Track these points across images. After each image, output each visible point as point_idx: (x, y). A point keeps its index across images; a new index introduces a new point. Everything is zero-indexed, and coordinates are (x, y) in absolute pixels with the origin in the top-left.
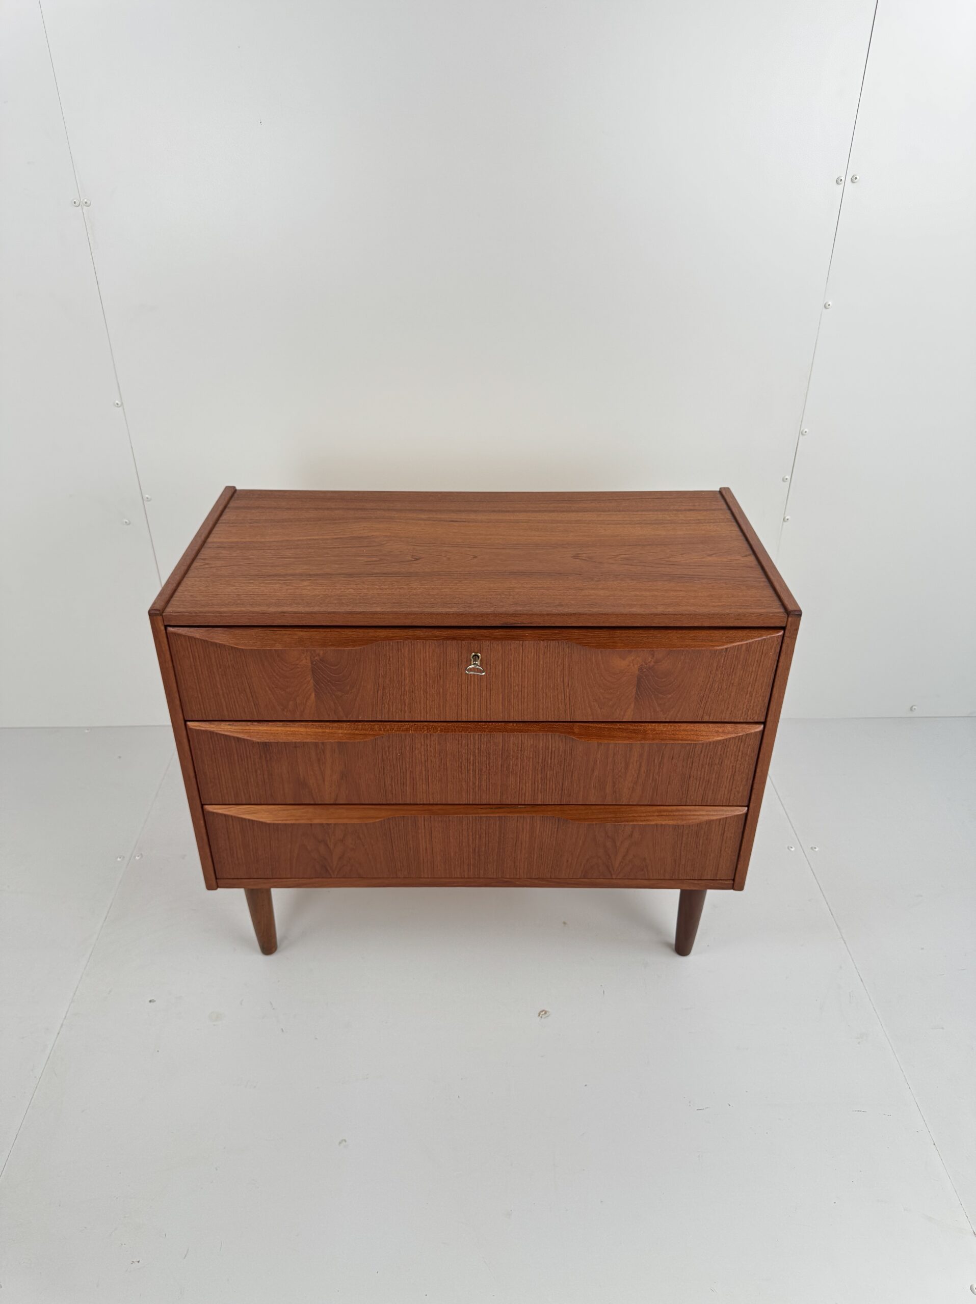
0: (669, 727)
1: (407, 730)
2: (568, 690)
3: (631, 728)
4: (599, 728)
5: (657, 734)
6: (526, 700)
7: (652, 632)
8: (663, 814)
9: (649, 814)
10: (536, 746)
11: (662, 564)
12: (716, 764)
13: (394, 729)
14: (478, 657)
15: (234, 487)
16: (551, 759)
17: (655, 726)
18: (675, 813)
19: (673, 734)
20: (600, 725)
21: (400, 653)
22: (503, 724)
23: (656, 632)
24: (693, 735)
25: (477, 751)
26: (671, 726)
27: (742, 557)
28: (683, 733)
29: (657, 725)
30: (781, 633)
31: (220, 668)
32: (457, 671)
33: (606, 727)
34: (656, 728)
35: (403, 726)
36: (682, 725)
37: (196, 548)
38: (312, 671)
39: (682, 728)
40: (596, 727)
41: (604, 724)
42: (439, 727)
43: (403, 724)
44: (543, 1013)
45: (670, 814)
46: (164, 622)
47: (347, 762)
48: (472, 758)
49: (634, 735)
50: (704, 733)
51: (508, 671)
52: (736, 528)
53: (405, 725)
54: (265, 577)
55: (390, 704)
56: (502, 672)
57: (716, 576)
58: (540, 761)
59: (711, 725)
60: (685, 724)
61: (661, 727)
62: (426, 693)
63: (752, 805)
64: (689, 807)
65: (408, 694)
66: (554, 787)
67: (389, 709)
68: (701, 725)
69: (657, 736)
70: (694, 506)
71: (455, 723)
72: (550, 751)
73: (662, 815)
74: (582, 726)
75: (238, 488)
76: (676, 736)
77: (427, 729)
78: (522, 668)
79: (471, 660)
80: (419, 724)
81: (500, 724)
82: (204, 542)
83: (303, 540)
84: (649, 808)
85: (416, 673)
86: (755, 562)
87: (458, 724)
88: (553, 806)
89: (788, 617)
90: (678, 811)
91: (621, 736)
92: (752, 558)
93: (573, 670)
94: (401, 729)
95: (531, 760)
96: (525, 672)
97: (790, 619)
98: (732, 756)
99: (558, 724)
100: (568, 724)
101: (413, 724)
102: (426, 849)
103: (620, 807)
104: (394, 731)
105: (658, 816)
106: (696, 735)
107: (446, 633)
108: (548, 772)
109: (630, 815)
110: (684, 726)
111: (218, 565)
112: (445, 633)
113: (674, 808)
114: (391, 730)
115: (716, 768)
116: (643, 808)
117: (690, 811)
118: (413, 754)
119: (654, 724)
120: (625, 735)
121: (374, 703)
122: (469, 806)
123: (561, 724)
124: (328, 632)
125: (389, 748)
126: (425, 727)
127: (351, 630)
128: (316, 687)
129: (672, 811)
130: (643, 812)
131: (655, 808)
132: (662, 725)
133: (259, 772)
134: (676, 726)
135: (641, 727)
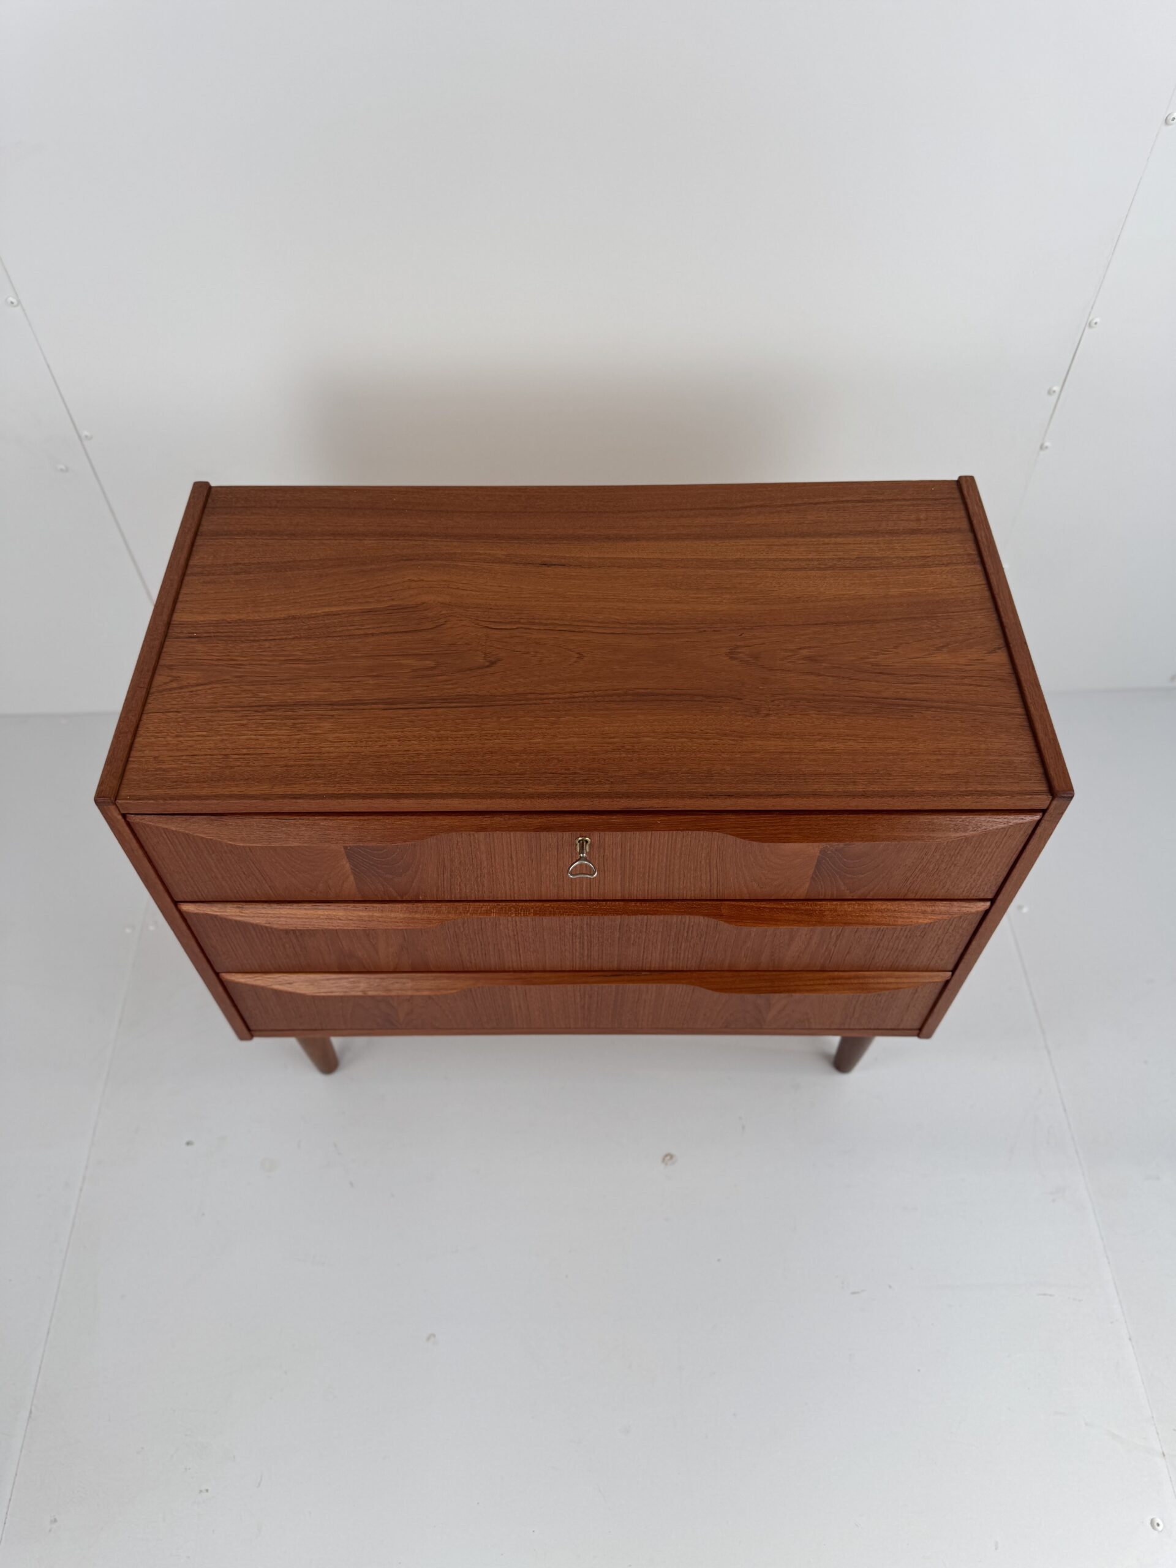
0: (856, 907)
1: (487, 913)
2: (715, 872)
3: (803, 908)
4: (757, 907)
5: (838, 915)
6: (655, 881)
7: (845, 817)
8: (836, 981)
9: (818, 982)
10: (667, 922)
11: (866, 671)
12: (916, 936)
13: (469, 911)
14: (587, 842)
15: (207, 484)
16: (688, 932)
17: (837, 904)
18: (853, 981)
19: (862, 916)
20: (758, 904)
21: (472, 838)
22: (622, 903)
23: (851, 817)
24: (889, 916)
25: (585, 926)
26: (859, 905)
27: (990, 653)
28: (876, 914)
29: (839, 903)
30: (1037, 817)
31: (213, 853)
32: (556, 853)
33: (768, 906)
34: (838, 907)
35: (482, 908)
36: (875, 903)
37: (157, 643)
38: (347, 855)
39: (874, 908)
40: (753, 907)
41: (764, 903)
42: (532, 908)
43: (481, 904)
44: (669, 1157)
45: (847, 981)
46: (119, 810)
47: (406, 936)
48: (578, 933)
49: (806, 917)
50: (906, 915)
51: (630, 854)
52: (980, 579)
53: (484, 905)
54: (264, 711)
55: (463, 885)
56: (621, 855)
57: (947, 702)
58: (673, 934)
59: (915, 903)
60: (880, 902)
61: (846, 906)
62: (513, 875)
63: (957, 972)
64: (873, 973)
65: (486, 876)
66: (690, 956)
67: (460, 890)
68: (902, 903)
69: (839, 918)
70: (918, 520)
71: (555, 903)
72: (686, 926)
73: (835, 984)
74: (733, 905)
75: (213, 484)
76: (866, 919)
77: (516, 911)
78: (650, 851)
79: (576, 845)
80: (504, 904)
81: (617, 903)
82: (169, 624)
83: (316, 616)
84: (818, 975)
85: (497, 857)
86: (1007, 669)
87: (559, 903)
88: (689, 973)
89: (1052, 800)
90: (858, 977)
91: (787, 918)
92: (1002, 657)
93: (724, 852)
94: (479, 911)
95: (660, 934)
96: (654, 855)
97: (1055, 803)
98: (940, 929)
99: (699, 903)
100: (714, 903)
101: (496, 904)
102: (520, 1007)
103: (778, 973)
104: (469, 914)
105: (829, 984)
106: (894, 917)
107: (539, 820)
108: (683, 944)
109: (792, 984)
110: (877, 905)
111: (193, 682)
112: (537, 821)
113: (853, 974)
114: (464, 913)
115: (915, 940)
116: (810, 975)
117: (874, 977)
118: (497, 929)
119: (835, 903)
120: (793, 917)
121: (440, 884)
122: (576, 974)
123: (703, 903)
124: (365, 820)
125: (463, 924)
126: (512, 909)
127: (399, 817)
128: (355, 871)
129: (849, 978)
130: (810, 980)
131: (825, 975)
132: (846, 903)
133: (287, 946)
134: (866, 905)
135: (817, 906)
